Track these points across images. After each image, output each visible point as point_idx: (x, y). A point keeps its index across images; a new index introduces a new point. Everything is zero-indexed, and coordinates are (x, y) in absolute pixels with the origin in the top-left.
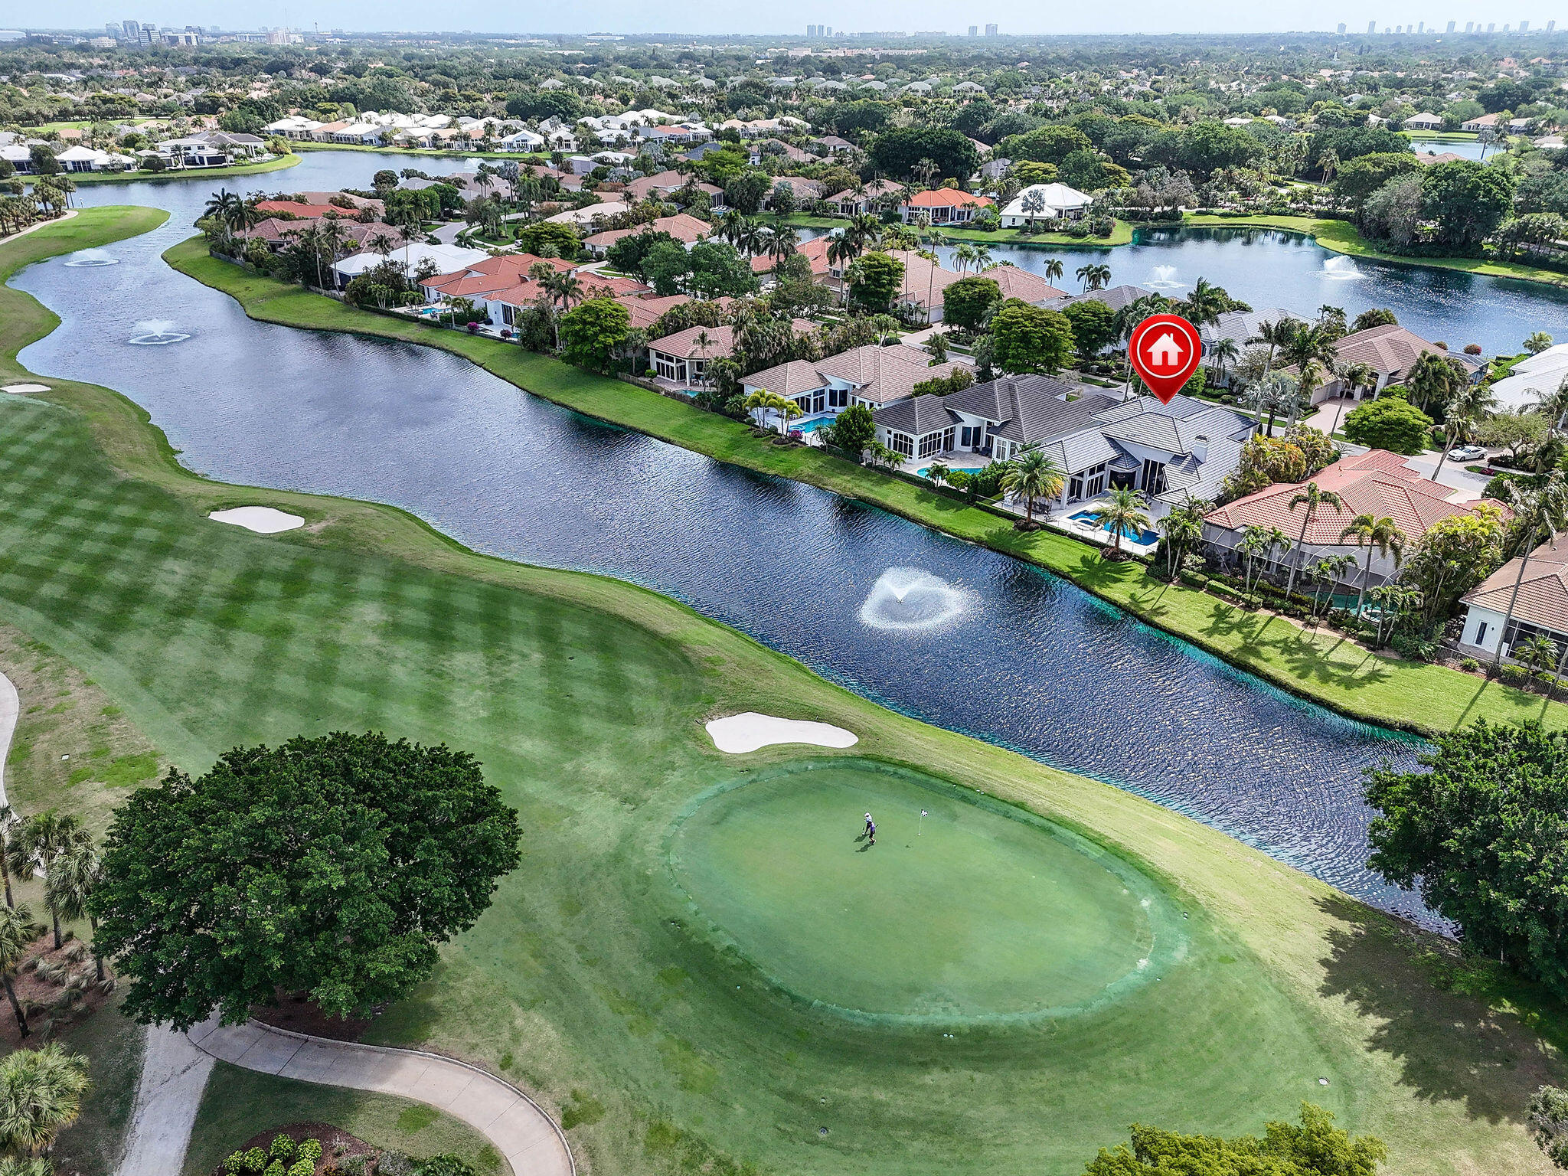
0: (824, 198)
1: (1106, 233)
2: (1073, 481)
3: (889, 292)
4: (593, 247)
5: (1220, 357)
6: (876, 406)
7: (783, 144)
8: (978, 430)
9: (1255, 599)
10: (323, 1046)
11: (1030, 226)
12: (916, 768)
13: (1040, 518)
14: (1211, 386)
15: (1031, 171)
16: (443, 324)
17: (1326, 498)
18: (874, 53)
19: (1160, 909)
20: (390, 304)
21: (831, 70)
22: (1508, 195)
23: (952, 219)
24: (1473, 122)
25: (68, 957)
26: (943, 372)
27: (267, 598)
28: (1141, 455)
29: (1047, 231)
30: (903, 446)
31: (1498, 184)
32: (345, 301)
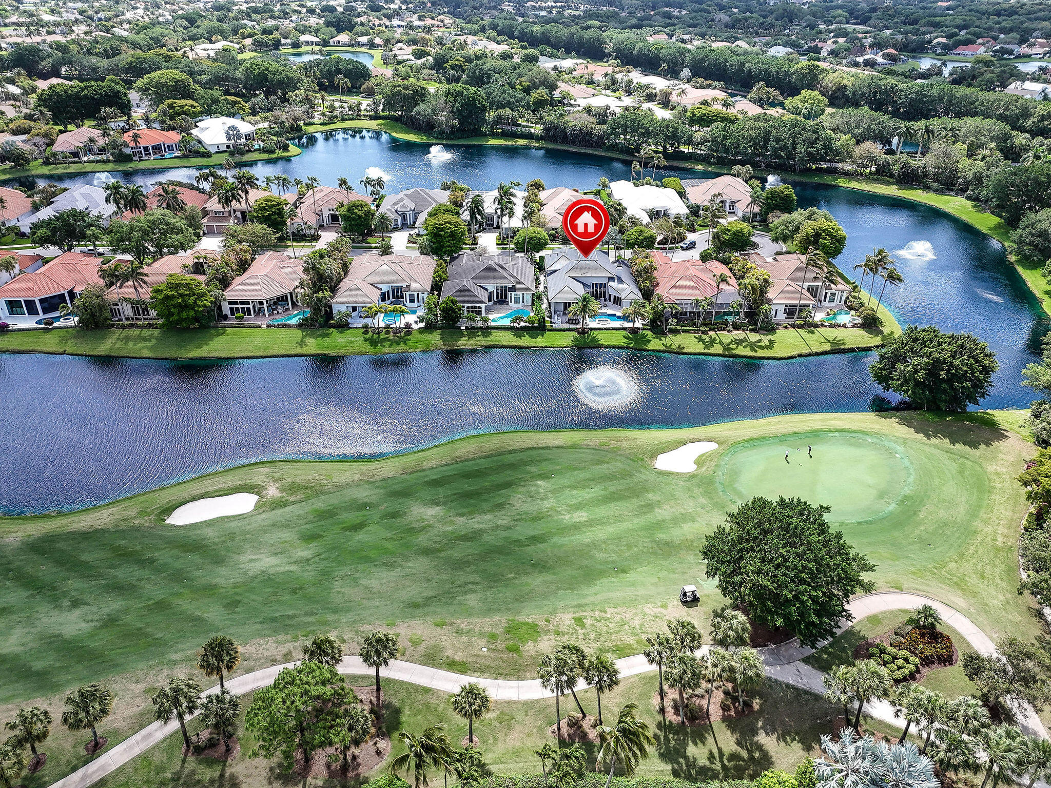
9: (704, 328)
15: (181, 106)
23: (166, 152)
24: (335, 39)
28: (590, 282)
30: (474, 312)
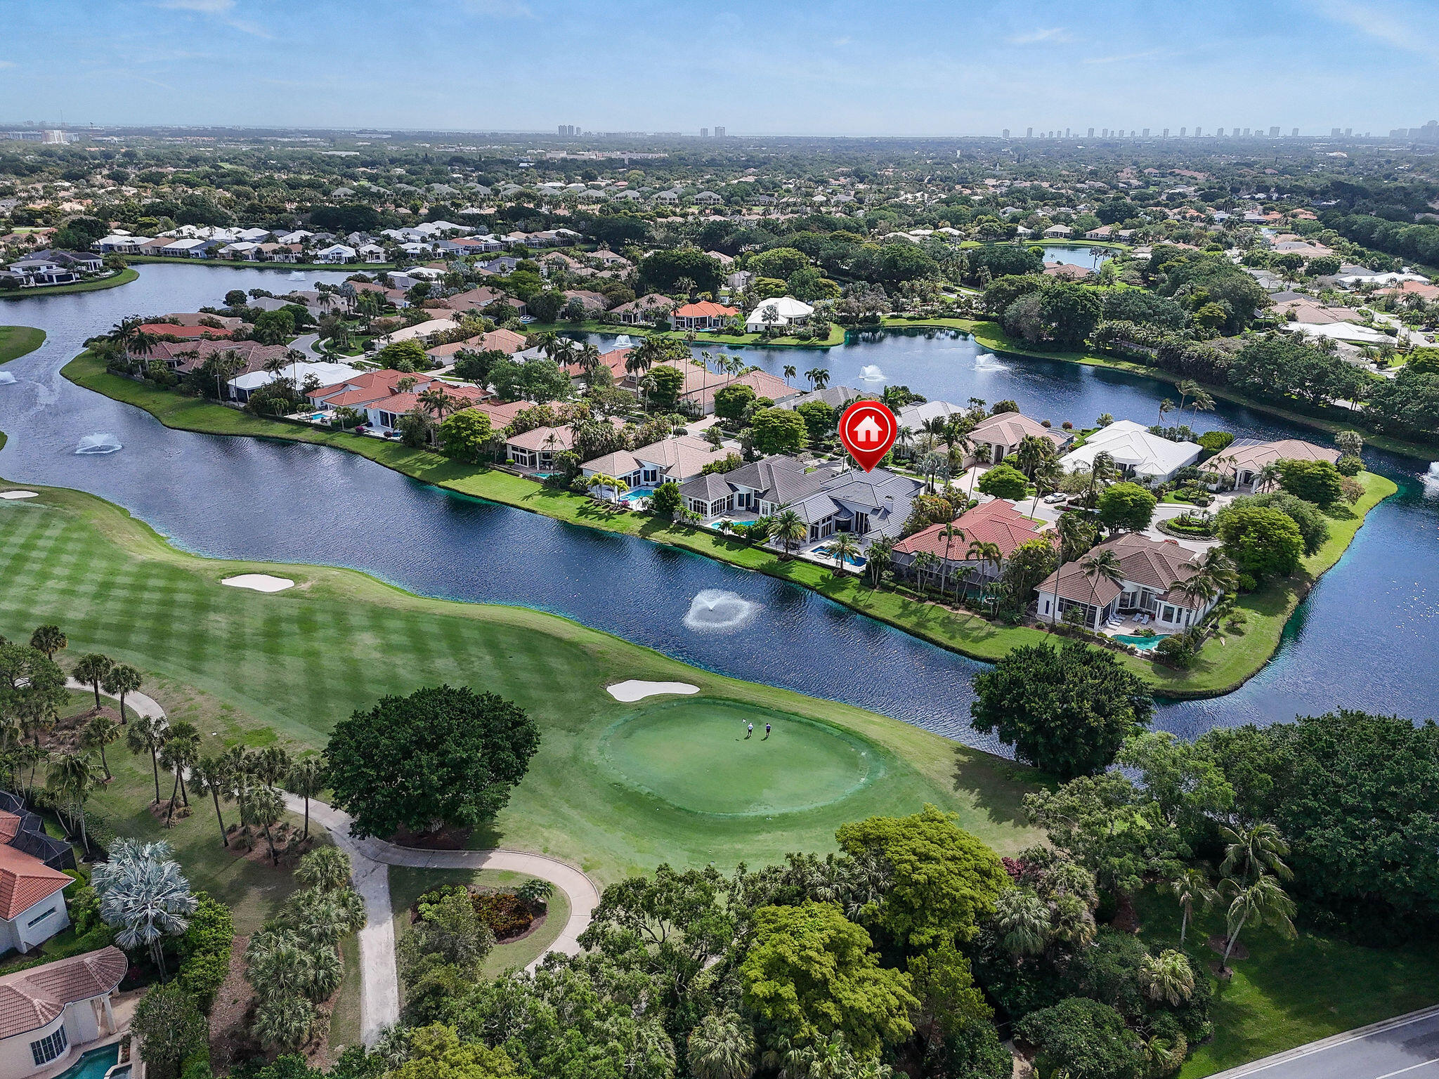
0: (608, 309)
1: (825, 336)
2: (813, 527)
3: (674, 393)
4: (433, 357)
5: (903, 438)
6: (678, 481)
7: (564, 257)
8: (748, 496)
9: (924, 595)
10: (444, 854)
11: (769, 332)
12: (735, 700)
13: (794, 553)
14: (899, 458)
15: (766, 285)
16: (335, 427)
17: (957, 533)
18: (623, 156)
19: (870, 756)
20: (285, 412)
21: (589, 173)
22: (1097, 308)
23: (710, 325)
24: (1093, 232)
25: (280, 828)
26: (721, 456)
27: (292, 634)
28: (853, 509)
29: (782, 335)
30: (700, 508)
31: (1090, 301)
32: (245, 410)
